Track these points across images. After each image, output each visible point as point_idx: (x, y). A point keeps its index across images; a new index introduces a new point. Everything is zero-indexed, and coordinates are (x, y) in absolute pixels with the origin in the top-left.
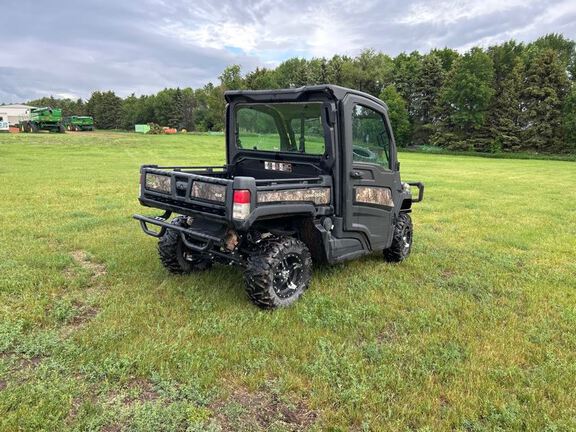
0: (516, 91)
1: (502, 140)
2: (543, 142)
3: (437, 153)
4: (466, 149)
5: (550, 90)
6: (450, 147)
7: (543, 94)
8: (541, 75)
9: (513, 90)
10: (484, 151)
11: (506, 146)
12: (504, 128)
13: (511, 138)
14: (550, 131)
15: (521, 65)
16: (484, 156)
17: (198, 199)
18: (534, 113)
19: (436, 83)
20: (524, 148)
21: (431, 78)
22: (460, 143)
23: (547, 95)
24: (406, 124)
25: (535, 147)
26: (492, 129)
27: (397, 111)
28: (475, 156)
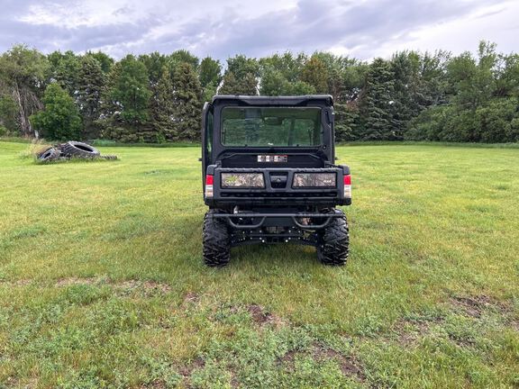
0: (168, 93)
1: (164, 133)
2: (193, 133)
3: (112, 146)
4: (137, 141)
5: (191, 94)
6: (123, 140)
7: (188, 97)
8: (183, 82)
9: (165, 92)
10: (152, 142)
11: (167, 138)
12: (164, 123)
13: (171, 131)
14: (196, 125)
15: (167, 73)
16: (153, 147)
17: (302, 188)
18: (184, 111)
19: (99, 83)
20: (181, 139)
21: (93, 77)
22: (131, 136)
23: (191, 97)
24: (78, 120)
25: (188, 137)
26: (155, 124)
27: (67, 107)
28: (146, 146)
